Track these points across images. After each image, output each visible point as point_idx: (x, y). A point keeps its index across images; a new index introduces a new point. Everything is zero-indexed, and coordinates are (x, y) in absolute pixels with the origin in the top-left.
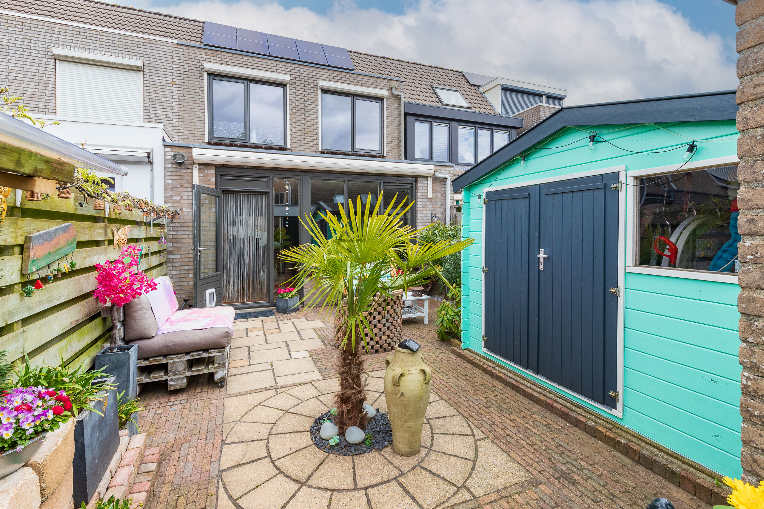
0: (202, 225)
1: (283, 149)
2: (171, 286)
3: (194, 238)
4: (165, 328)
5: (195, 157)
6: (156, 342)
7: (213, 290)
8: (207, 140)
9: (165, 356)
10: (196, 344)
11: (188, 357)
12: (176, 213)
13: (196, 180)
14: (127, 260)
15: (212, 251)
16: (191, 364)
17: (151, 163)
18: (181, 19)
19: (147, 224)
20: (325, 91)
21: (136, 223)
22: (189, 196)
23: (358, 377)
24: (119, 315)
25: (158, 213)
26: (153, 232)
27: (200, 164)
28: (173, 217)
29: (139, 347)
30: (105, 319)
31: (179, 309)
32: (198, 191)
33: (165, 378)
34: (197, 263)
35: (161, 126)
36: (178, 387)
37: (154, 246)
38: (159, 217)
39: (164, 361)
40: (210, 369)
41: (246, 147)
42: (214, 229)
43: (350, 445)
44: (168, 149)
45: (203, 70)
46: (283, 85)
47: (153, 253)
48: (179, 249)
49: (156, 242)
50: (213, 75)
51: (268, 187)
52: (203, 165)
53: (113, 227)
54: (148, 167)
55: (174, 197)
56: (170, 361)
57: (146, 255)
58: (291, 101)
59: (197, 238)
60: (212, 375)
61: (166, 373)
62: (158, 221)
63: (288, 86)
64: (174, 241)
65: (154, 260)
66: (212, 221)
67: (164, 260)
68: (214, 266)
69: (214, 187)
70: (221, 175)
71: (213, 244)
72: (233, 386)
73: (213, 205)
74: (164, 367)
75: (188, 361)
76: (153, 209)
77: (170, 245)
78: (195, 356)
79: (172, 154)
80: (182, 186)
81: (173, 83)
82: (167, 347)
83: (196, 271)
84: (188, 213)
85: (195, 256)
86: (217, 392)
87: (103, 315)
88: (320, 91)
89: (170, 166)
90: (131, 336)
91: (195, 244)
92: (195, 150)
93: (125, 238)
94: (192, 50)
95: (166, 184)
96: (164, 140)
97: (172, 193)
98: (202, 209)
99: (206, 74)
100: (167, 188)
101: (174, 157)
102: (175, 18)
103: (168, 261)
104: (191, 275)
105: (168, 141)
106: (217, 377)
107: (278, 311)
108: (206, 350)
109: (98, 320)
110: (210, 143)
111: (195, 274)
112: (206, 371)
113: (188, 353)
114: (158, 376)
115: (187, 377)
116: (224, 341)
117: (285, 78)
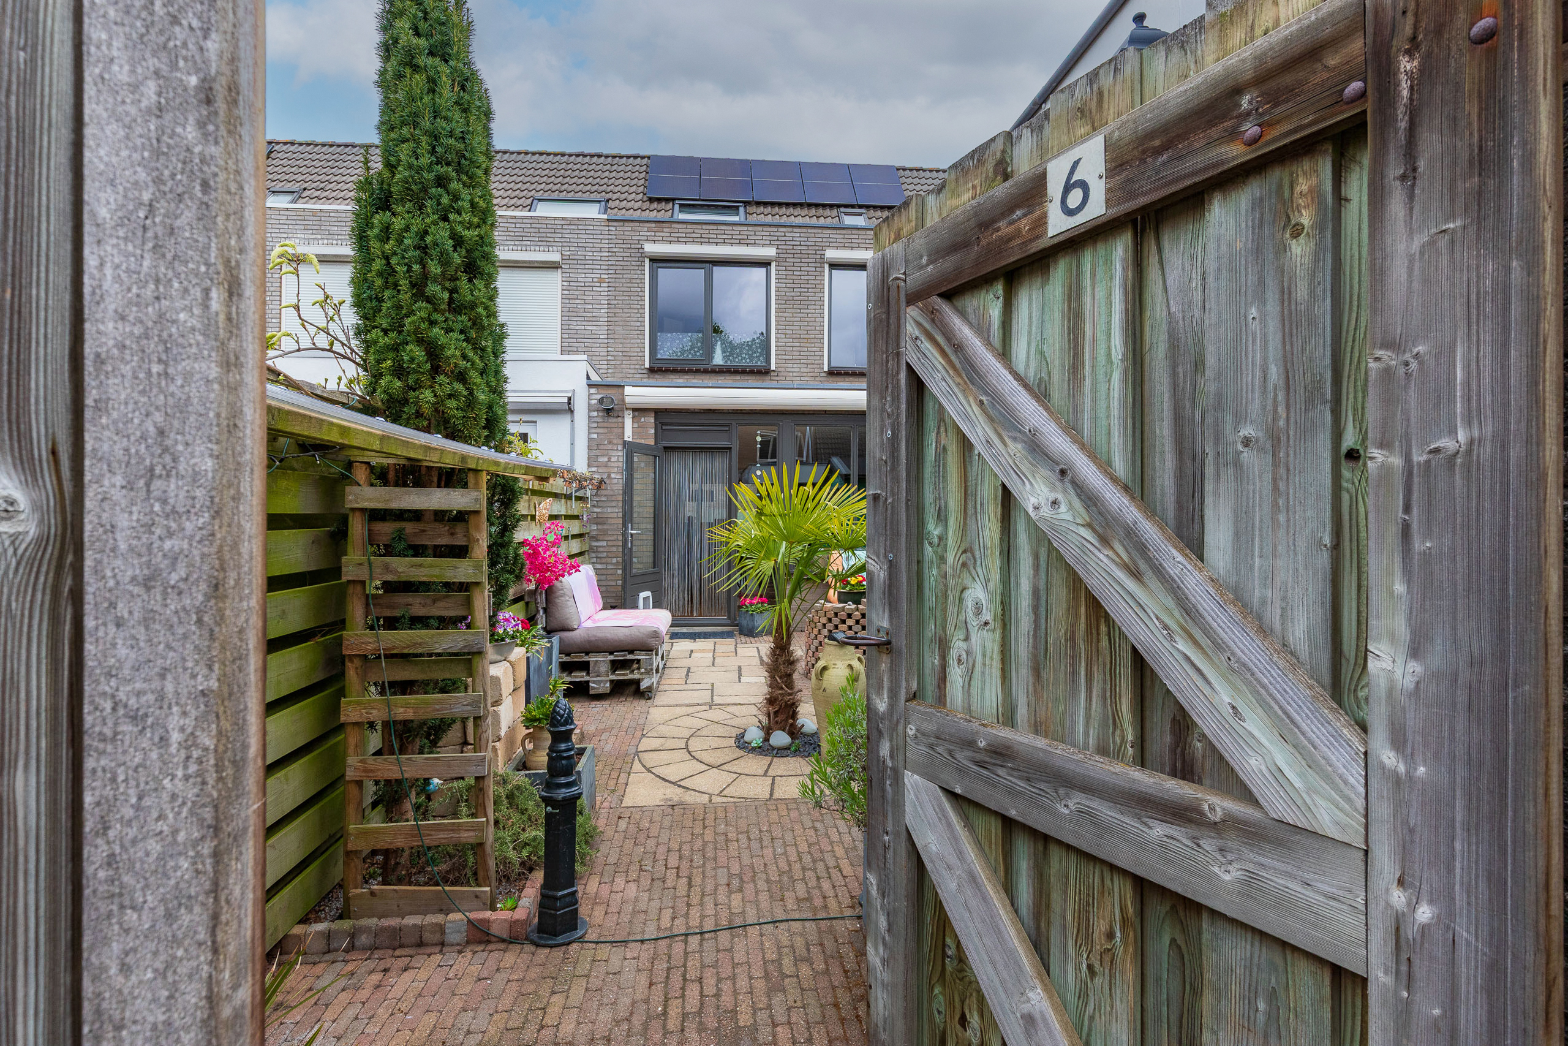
0: (636, 498)
1: (762, 373)
2: (595, 578)
3: (624, 516)
4: (588, 624)
5: (628, 400)
6: (577, 636)
7: (648, 594)
8: (647, 365)
9: (587, 654)
10: (620, 641)
11: (611, 658)
12: (602, 481)
13: (628, 435)
14: (551, 538)
15: (649, 537)
16: (616, 665)
17: (572, 412)
18: (614, 157)
19: (568, 497)
20: (834, 266)
21: (556, 496)
22: (618, 456)
23: (790, 676)
24: (541, 599)
25: (580, 480)
26: (575, 507)
27: (634, 410)
28: (599, 488)
29: (561, 640)
30: (527, 604)
31: (604, 608)
32: (631, 449)
33: (587, 678)
34: (627, 554)
35: (585, 357)
36: (601, 691)
37: (575, 527)
38: (581, 488)
39: (586, 659)
40: (635, 676)
41: (706, 372)
42: (651, 504)
43: (773, 748)
44: (593, 391)
45: (643, 255)
46: (765, 264)
47: (574, 537)
48: (605, 533)
49: (576, 523)
50: (658, 261)
51: (730, 440)
52: (639, 411)
53: (535, 499)
54: (568, 417)
55: (601, 459)
56: (592, 659)
57: (566, 538)
58: (778, 289)
59: (628, 517)
60: (637, 682)
61: (588, 674)
62: (580, 494)
63: (773, 264)
64: (598, 521)
65: (575, 546)
66: (650, 493)
67: (586, 548)
68: (651, 560)
69: (651, 442)
70: (663, 424)
71: (650, 526)
72: (660, 699)
73: (651, 469)
74: (585, 666)
75: (613, 662)
76: (575, 478)
77: (594, 527)
78: (619, 657)
79: (599, 397)
80: (610, 443)
81: (601, 281)
82: (589, 642)
83: (626, 565)
84: (617, 479)
85: (625, 542)
86: (643, 702)
87: (527, 599)
88: (827, 266)
89: (595, 414)
90: (553, 625)
91: (625, 525)
92: (628, 390)
93: (547, 514)
94: (628, 227)
95: (590, 440)
96: (588, 377)
97: (597, 452)
98: (635, 475)
99: (647, 261)
100: (592, 445)
101: (601, 401)
102: (607, 157)
103: (591, 550)
104: (620, 572)
105: (595, 378)
106: (644, 685)
107: (742, 633)
108: (631, 652)
109: (521, 604)
110: (652, 371)
111: (624, 570)
112: (630, 677)
113: (611, 653)
114: (580, 676)
115: (612, 681)
116: (653, 642)
117: (770, 252)
